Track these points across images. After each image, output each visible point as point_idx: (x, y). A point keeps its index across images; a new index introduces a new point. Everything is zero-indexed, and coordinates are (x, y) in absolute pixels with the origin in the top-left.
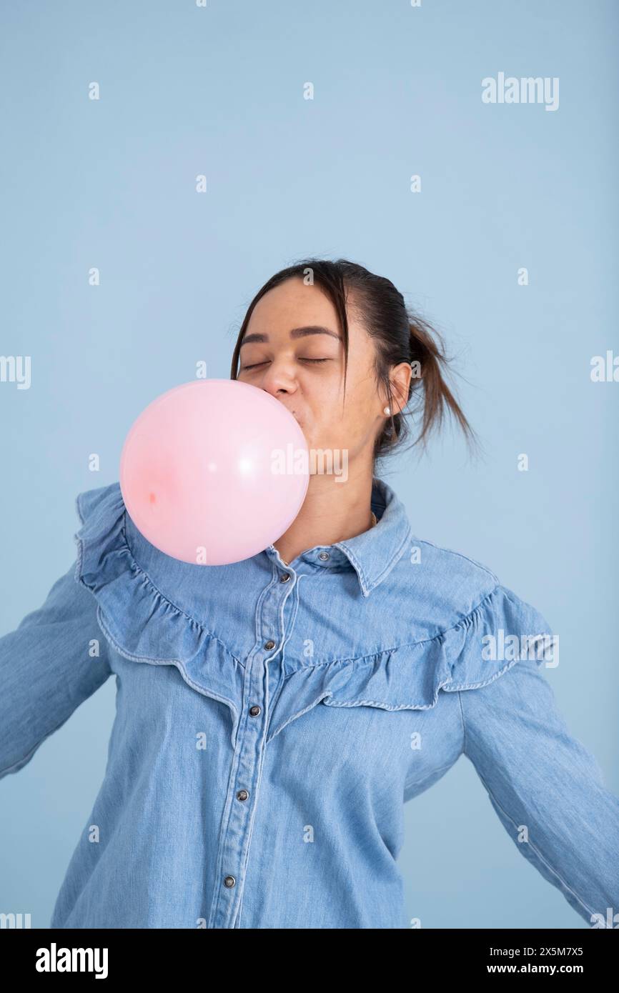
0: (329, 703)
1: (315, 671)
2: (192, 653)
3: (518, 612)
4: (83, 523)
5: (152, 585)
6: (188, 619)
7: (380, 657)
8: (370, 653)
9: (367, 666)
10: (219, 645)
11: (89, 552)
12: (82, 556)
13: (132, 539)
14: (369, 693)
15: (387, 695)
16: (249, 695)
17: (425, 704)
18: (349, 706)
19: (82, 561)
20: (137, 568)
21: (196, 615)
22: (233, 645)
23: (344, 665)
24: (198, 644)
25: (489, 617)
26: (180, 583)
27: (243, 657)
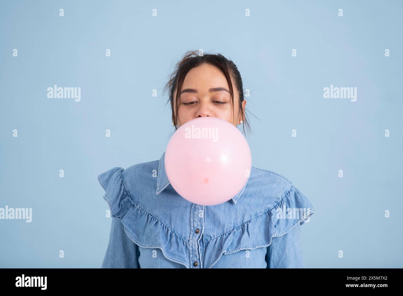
0: (227, 254)
1: (218, 240)
2: (166, 243)
3: (301, 199)
4: (106, 190)
5: (143, 210)
6: (162, 224)
7: (244, 225)
8: (239, 225)
9: (239, 231)
10: (176, 236)
11: (114, 205)
12: (111, 208)
13: (129, 192)
14: (242, 244)
15: (250, 244)
16: (193, 257)
17: (266, 244)
18: (235, 252)
19: (112, 210)
20: (135, 204)
21: (165, 221)
22: (182, 235)
23: (229, 234)
24: (167, 237)
25: (288, 202)
26: (155, 206)
27: (188, 240)
